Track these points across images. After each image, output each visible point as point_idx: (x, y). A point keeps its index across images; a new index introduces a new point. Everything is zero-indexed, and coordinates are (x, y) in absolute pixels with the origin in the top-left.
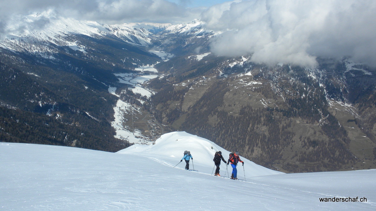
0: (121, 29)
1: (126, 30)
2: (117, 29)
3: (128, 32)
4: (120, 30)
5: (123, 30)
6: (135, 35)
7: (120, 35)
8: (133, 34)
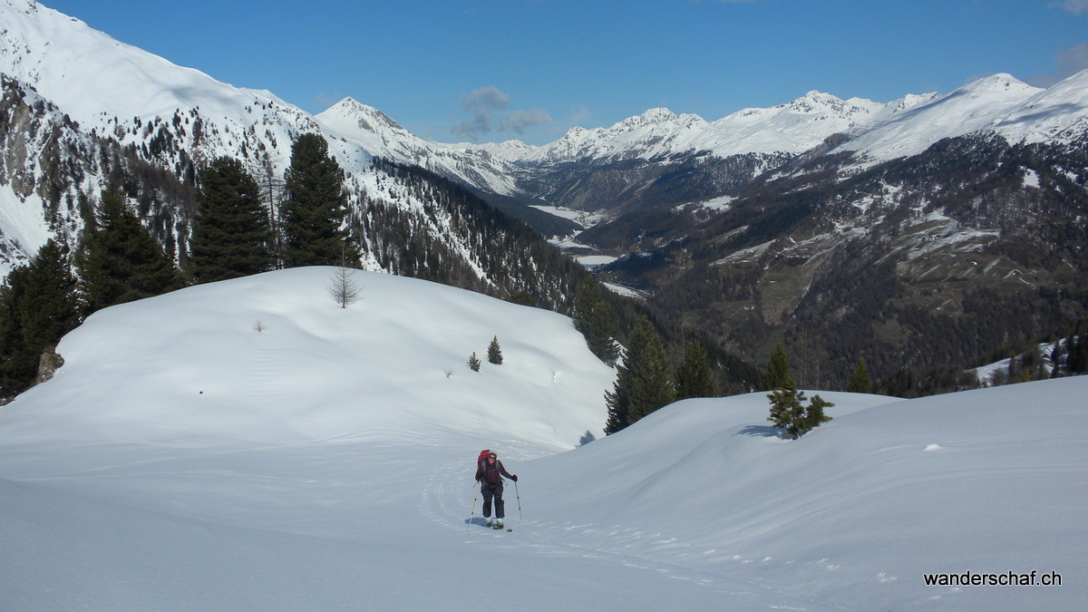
0: (434, 152)
1: (449, 156)
2: (424, 153)
3: (455, 159)
4: (433, 154)
5: (440, 155)
6: (476, 168)
7: (436, 167)
8: (469, 166)
